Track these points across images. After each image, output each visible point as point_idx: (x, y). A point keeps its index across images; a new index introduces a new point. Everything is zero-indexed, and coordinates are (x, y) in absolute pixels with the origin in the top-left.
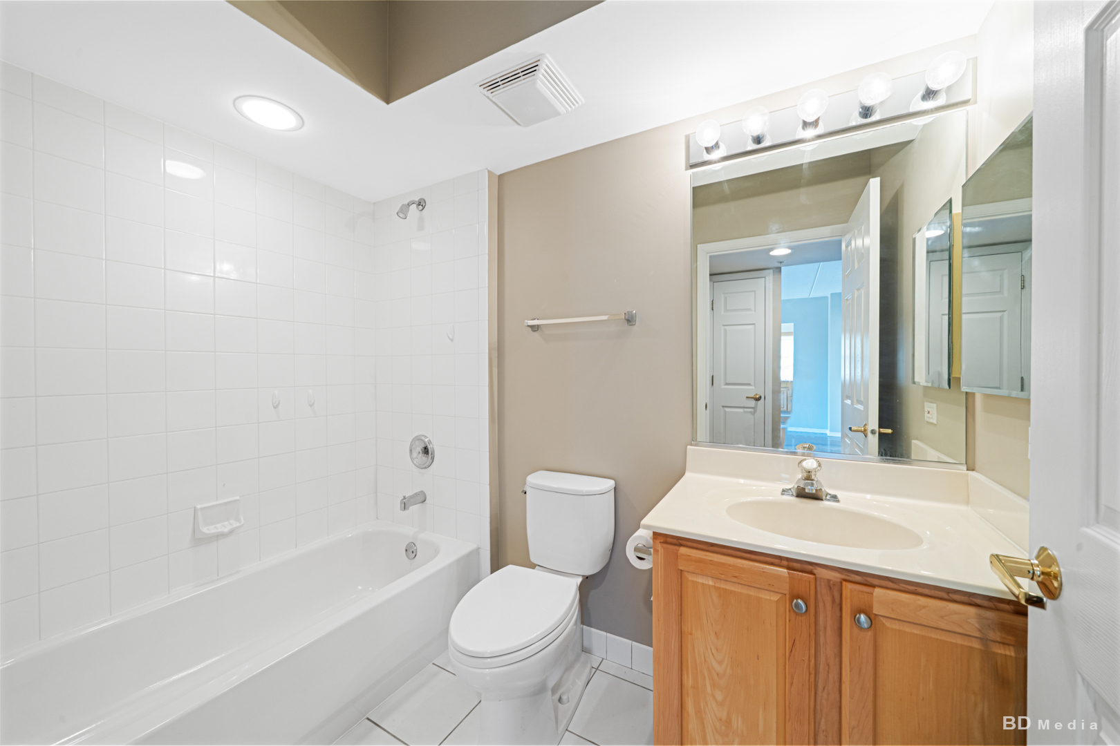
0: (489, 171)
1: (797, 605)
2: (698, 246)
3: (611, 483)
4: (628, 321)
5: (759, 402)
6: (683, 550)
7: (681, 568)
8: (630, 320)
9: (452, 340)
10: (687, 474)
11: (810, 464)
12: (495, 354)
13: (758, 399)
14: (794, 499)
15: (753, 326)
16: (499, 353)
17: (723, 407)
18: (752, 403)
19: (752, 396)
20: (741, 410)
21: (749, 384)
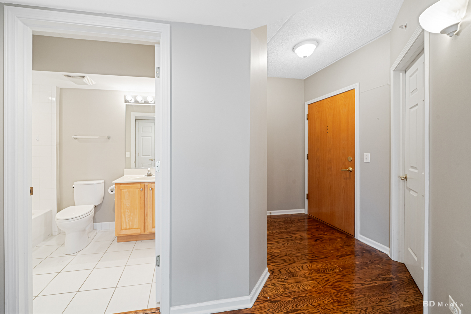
0: (57, 87)
1: (141, 190)
2: (132, 113)
3: (103, 181)
4: (108, 138)
5: (153, 161)
6: (121, 185)
7: (121, 189)
8: (109, 138)
9: (38, 141)
10: (124, 176)
11: (149, 169)
12: (58, 146)
13: (152, 160)
14: (146, 177)
15: (151, 137)
16: (60, 146)
17: (142, 163)
18: (151, 161)
19: (151, 159)
20: (147, 164)
21: (150, 156)
